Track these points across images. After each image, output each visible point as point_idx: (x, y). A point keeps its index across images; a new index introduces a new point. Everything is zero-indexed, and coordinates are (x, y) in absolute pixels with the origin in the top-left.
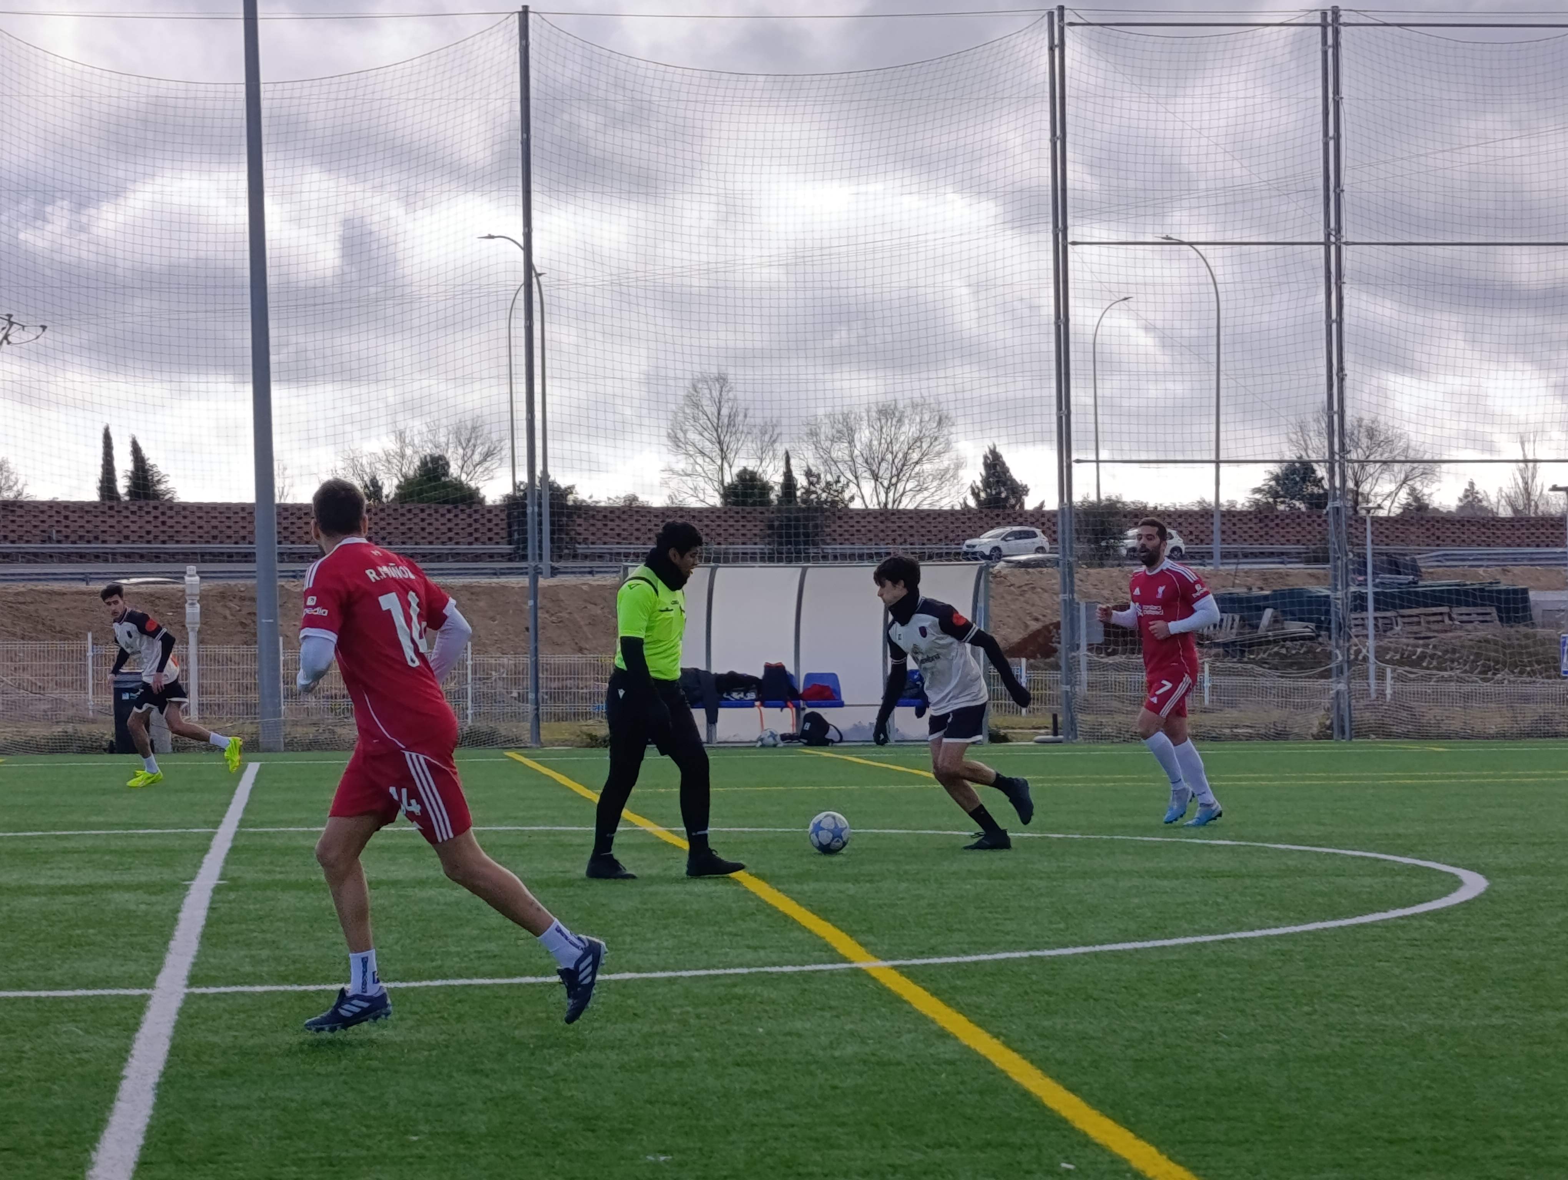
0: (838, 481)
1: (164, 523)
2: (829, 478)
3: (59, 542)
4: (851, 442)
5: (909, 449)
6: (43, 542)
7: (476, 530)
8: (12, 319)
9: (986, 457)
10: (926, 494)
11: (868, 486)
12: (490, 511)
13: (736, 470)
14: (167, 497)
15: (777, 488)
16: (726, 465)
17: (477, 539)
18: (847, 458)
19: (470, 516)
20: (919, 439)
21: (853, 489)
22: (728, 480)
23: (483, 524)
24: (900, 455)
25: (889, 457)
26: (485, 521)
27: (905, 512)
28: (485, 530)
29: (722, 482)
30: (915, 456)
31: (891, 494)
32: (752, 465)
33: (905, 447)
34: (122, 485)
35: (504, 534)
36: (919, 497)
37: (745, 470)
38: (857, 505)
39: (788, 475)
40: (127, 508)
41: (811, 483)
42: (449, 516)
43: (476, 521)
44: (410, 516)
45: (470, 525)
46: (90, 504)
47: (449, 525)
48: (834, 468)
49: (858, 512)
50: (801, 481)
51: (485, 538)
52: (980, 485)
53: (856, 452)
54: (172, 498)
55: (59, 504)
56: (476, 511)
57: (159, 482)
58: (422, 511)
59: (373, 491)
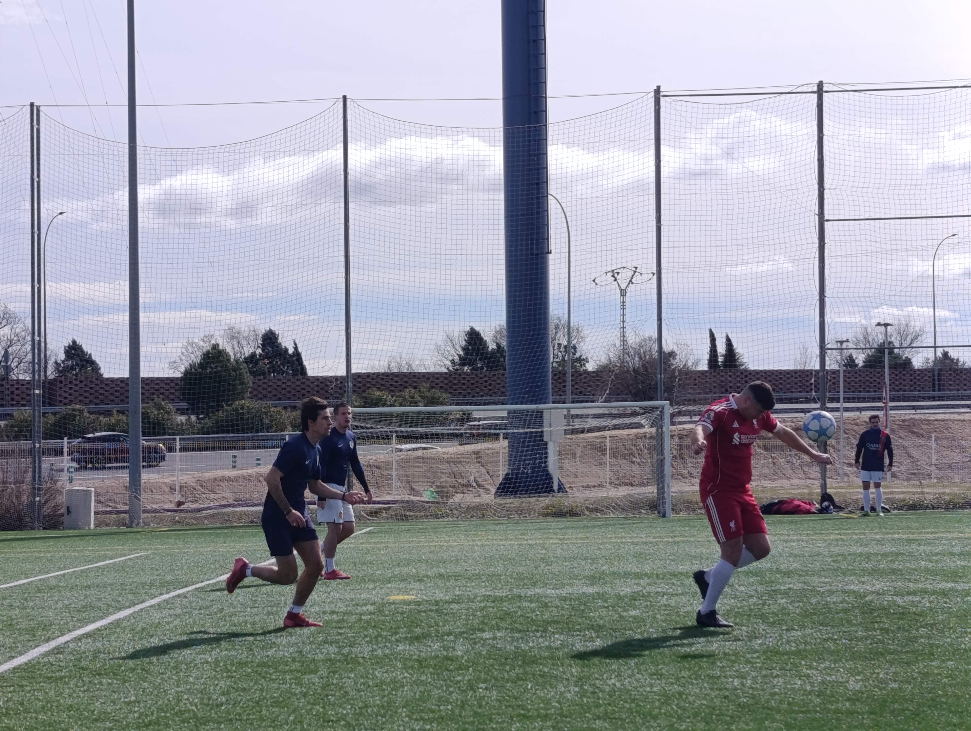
14: (742, 368)
17: (915, 388)
26: (919, 378)
34: (720, 361)
35: (931, 385)
43: (915, 378)
45: (911, 380)
46: (704, 372)
51: (920, 388)
56: (909, 372)
57: (740, 358)
59: (850, 362)
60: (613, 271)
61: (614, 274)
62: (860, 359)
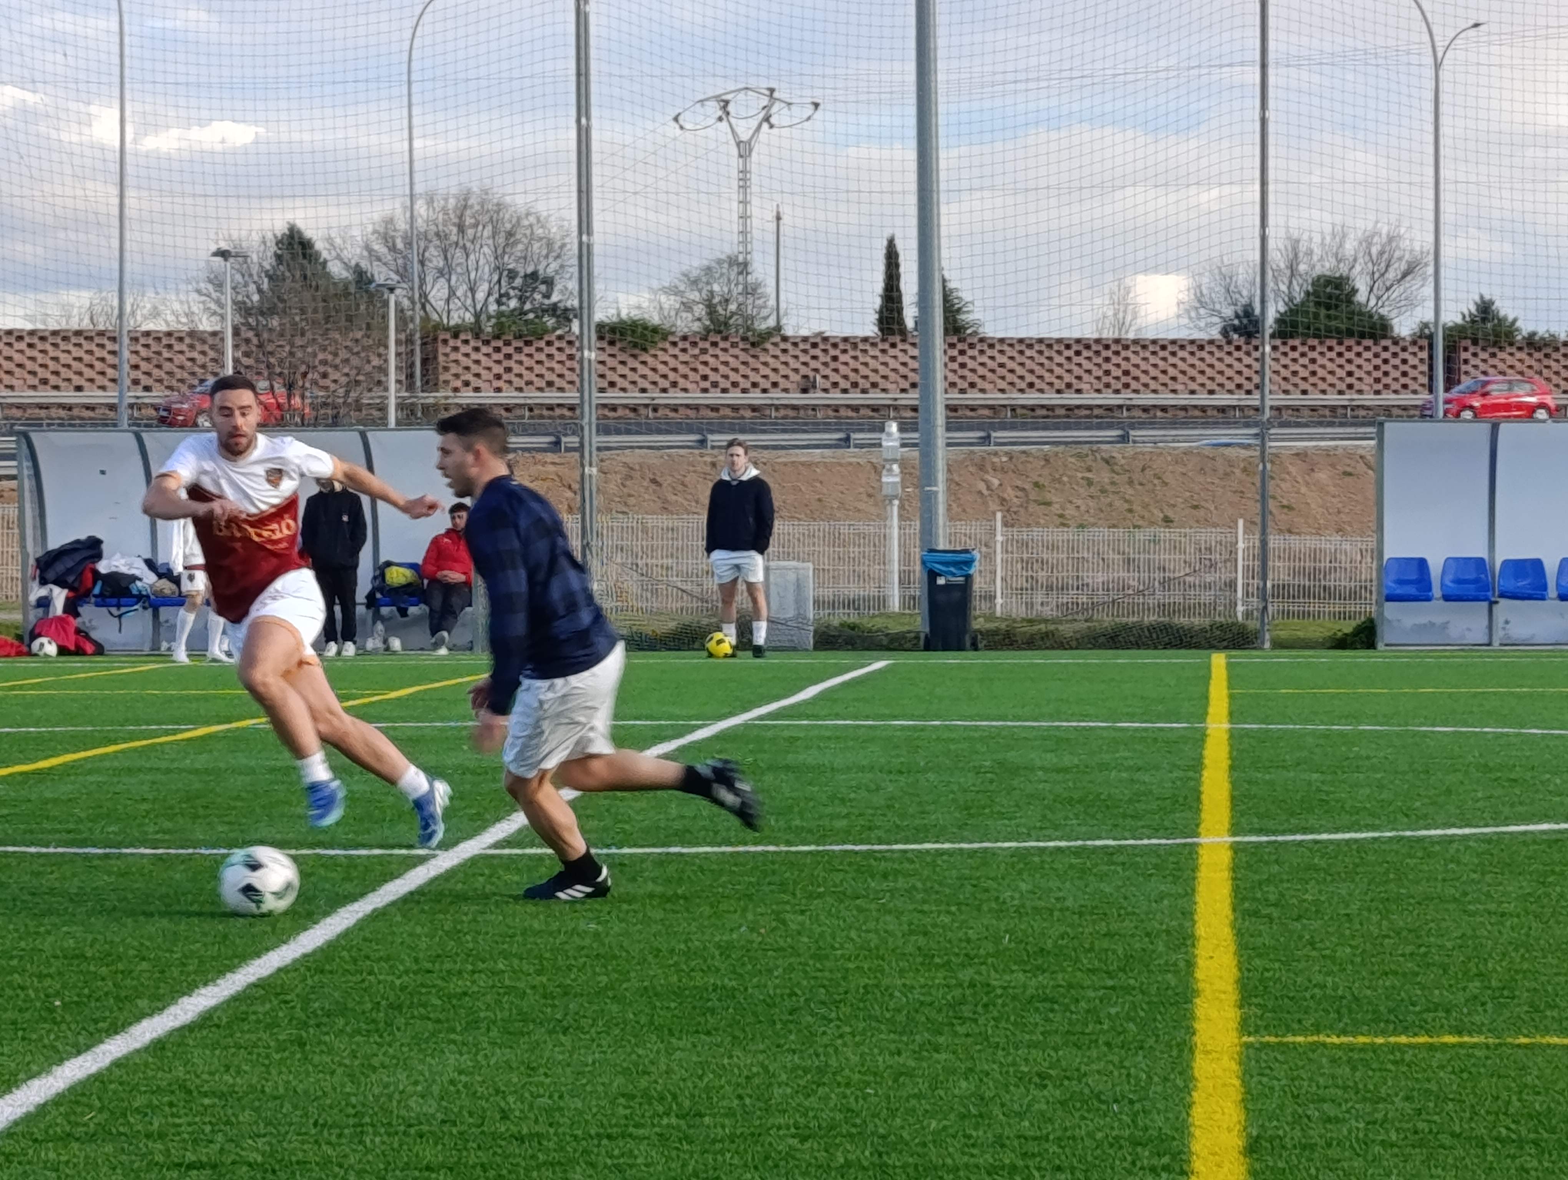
1: (963, 366)
3: (825, 390)
6: (805, 391)
7: (1386, 374)
8: (776, 95)
14: (969, 331)
17: (1387, 386)
19: (1376, 355)
23: (1395, 367)
26: (1397, 361)
28: (1396, 374)
35: (1425, 380)
40: (914, 346)
42: (1348, 355)
43: (1386, 361)
44: (1296, 355)
45: (1376, 368)
46: (865, 340)
47: (1348, 367)
51: (1396, 386)
54: (975, 333)
55: (826, 339)
56: (1386, 349)
57: (959, 310)
58: (1313, 348)
59: (1246, 322)
60: (718, 98)
61: (725, 105)
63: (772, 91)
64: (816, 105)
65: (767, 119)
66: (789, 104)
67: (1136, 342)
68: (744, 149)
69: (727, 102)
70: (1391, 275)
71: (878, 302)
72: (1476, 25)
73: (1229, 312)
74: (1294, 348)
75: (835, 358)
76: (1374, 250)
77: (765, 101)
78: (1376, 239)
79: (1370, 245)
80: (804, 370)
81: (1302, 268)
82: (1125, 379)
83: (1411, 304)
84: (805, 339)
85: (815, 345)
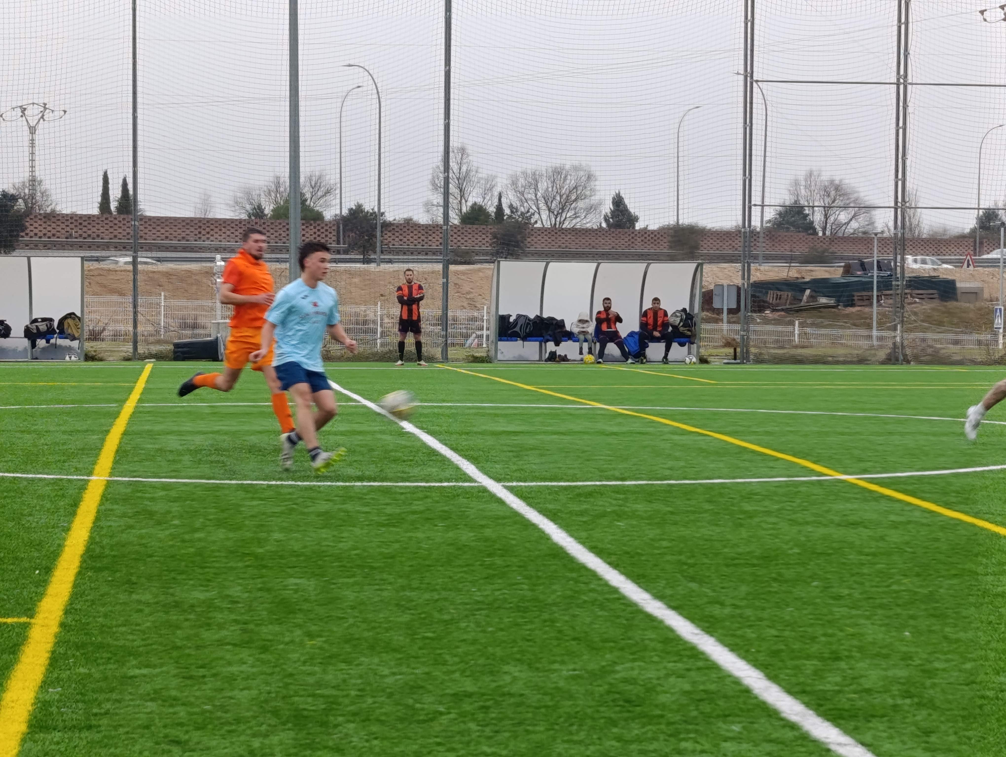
0: (528, 212)
2: (522, 209)
3: (76, 238)
4: (536, 189)
5: (570, 192)
6: (68, 238)
8: (47, 106)
9: (614, 199)
10: (578, 219)
11: (545, 215)
12: (326, 225)
13: (470, 204)
15: (493, 214)
16: (463, 201)
18: (534, 198)
19: (316, 227)
20: (576, 187)
21: (536, 216)
22: (464, 210)
23: (322, 233)
24: (564, 196)
25: (558, 198)
26: (324, 230)
27: (567, 230)
28: (323, 236)
29: (461, 210)
30: (573, 198)
31: (558, 219)
32: (479, 200)
33: (568, 192)
34: (113, 206)
35: (334, 238)
36: (574, 221)
37: (475, 204)
38: (539, 225)
39: (499, 208)
40: (115, 219)
41: (512, 212)
43: (319, 230)
44: (280, 227)
45: (314, 233)
46: (94, 216)
48: (526, 204)
49: (539, 229)
50: (507, 211)
52: (609, 215)
53: (539, 194)
54: (142, 214)
55: (76, 215)
56: (319, 224)
59: (258, 212)
60: (21, 107)
61: (23, 110)
62: (268, 210)
63: (45, 104)
64: (65, 112)
65: (42, 117)
66: (53, 111)
67: (212, 219)
68: (32, 130)
69: (25, 109)
70: (320, 194)
71: (99, 199)
72: (359, 87)
73: (248, 207)
74: (280, 224)
75: (81, 224)
76: (313, 183)
77: (42, 109)
78: (314, 178)
79: (310, 180)
80: (68, 229)
81: (282, 189)
82: (208, 236)
83: (328, 206)
84: (67, 215)
85: (71, 218)
